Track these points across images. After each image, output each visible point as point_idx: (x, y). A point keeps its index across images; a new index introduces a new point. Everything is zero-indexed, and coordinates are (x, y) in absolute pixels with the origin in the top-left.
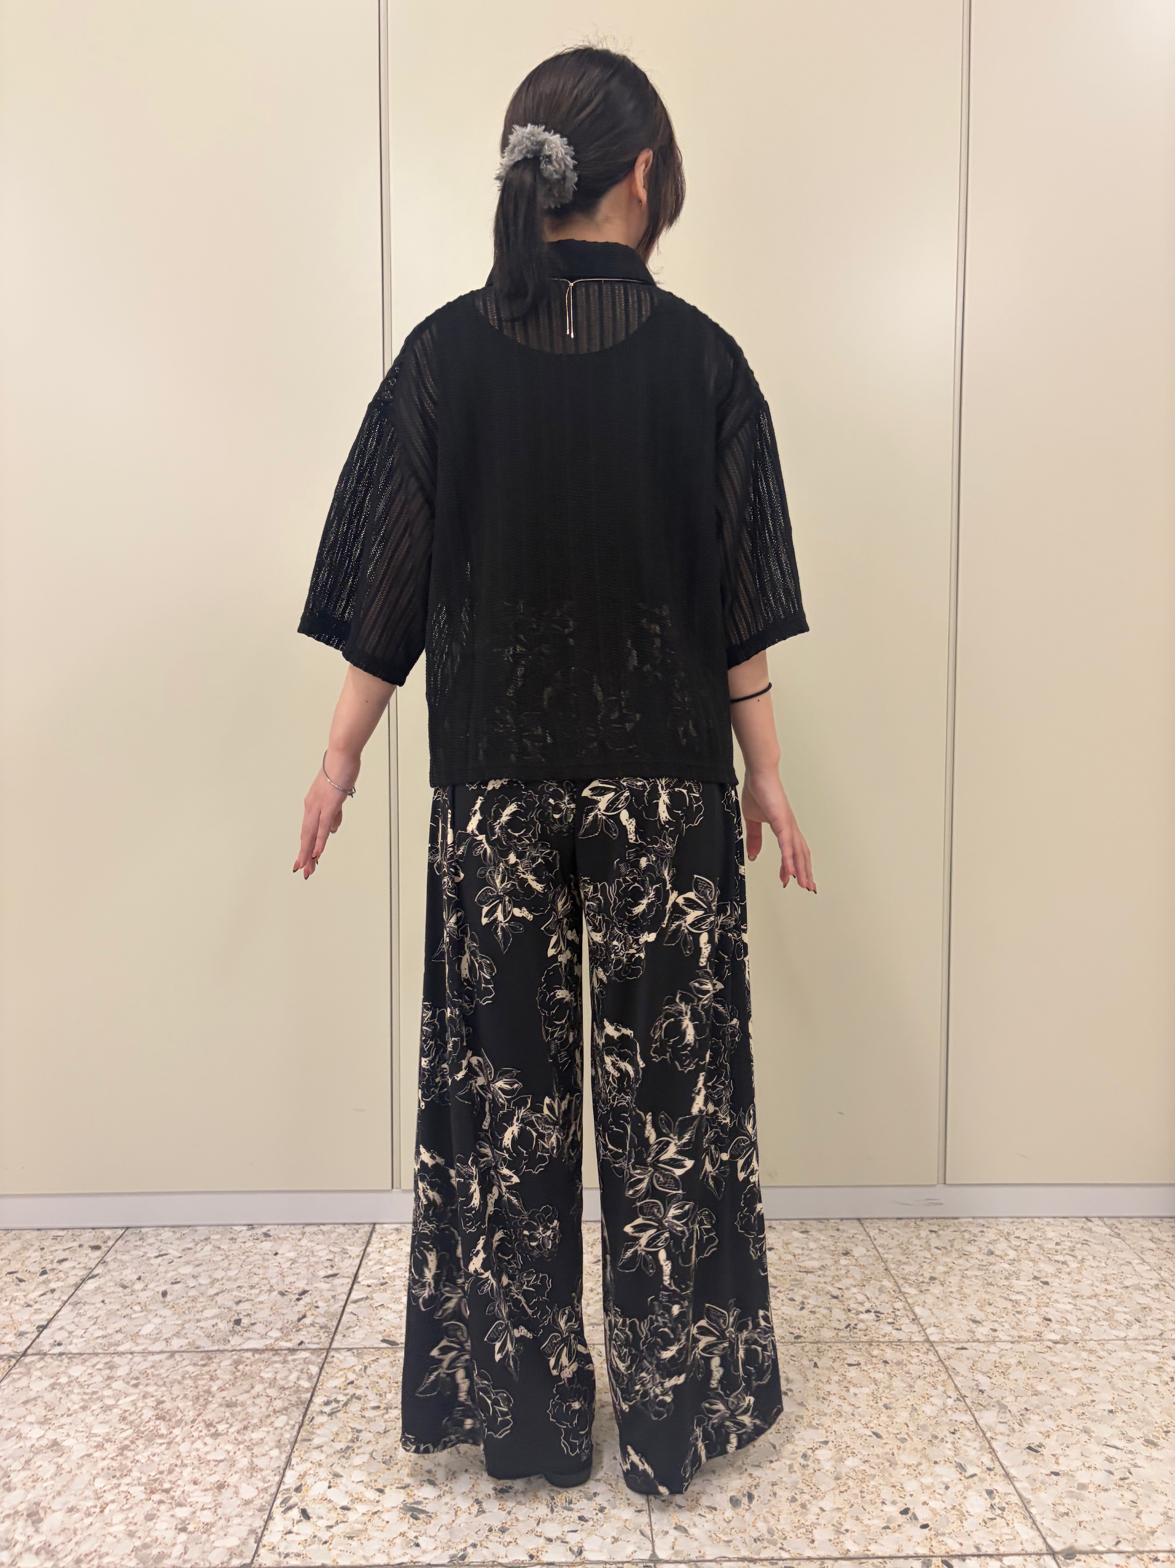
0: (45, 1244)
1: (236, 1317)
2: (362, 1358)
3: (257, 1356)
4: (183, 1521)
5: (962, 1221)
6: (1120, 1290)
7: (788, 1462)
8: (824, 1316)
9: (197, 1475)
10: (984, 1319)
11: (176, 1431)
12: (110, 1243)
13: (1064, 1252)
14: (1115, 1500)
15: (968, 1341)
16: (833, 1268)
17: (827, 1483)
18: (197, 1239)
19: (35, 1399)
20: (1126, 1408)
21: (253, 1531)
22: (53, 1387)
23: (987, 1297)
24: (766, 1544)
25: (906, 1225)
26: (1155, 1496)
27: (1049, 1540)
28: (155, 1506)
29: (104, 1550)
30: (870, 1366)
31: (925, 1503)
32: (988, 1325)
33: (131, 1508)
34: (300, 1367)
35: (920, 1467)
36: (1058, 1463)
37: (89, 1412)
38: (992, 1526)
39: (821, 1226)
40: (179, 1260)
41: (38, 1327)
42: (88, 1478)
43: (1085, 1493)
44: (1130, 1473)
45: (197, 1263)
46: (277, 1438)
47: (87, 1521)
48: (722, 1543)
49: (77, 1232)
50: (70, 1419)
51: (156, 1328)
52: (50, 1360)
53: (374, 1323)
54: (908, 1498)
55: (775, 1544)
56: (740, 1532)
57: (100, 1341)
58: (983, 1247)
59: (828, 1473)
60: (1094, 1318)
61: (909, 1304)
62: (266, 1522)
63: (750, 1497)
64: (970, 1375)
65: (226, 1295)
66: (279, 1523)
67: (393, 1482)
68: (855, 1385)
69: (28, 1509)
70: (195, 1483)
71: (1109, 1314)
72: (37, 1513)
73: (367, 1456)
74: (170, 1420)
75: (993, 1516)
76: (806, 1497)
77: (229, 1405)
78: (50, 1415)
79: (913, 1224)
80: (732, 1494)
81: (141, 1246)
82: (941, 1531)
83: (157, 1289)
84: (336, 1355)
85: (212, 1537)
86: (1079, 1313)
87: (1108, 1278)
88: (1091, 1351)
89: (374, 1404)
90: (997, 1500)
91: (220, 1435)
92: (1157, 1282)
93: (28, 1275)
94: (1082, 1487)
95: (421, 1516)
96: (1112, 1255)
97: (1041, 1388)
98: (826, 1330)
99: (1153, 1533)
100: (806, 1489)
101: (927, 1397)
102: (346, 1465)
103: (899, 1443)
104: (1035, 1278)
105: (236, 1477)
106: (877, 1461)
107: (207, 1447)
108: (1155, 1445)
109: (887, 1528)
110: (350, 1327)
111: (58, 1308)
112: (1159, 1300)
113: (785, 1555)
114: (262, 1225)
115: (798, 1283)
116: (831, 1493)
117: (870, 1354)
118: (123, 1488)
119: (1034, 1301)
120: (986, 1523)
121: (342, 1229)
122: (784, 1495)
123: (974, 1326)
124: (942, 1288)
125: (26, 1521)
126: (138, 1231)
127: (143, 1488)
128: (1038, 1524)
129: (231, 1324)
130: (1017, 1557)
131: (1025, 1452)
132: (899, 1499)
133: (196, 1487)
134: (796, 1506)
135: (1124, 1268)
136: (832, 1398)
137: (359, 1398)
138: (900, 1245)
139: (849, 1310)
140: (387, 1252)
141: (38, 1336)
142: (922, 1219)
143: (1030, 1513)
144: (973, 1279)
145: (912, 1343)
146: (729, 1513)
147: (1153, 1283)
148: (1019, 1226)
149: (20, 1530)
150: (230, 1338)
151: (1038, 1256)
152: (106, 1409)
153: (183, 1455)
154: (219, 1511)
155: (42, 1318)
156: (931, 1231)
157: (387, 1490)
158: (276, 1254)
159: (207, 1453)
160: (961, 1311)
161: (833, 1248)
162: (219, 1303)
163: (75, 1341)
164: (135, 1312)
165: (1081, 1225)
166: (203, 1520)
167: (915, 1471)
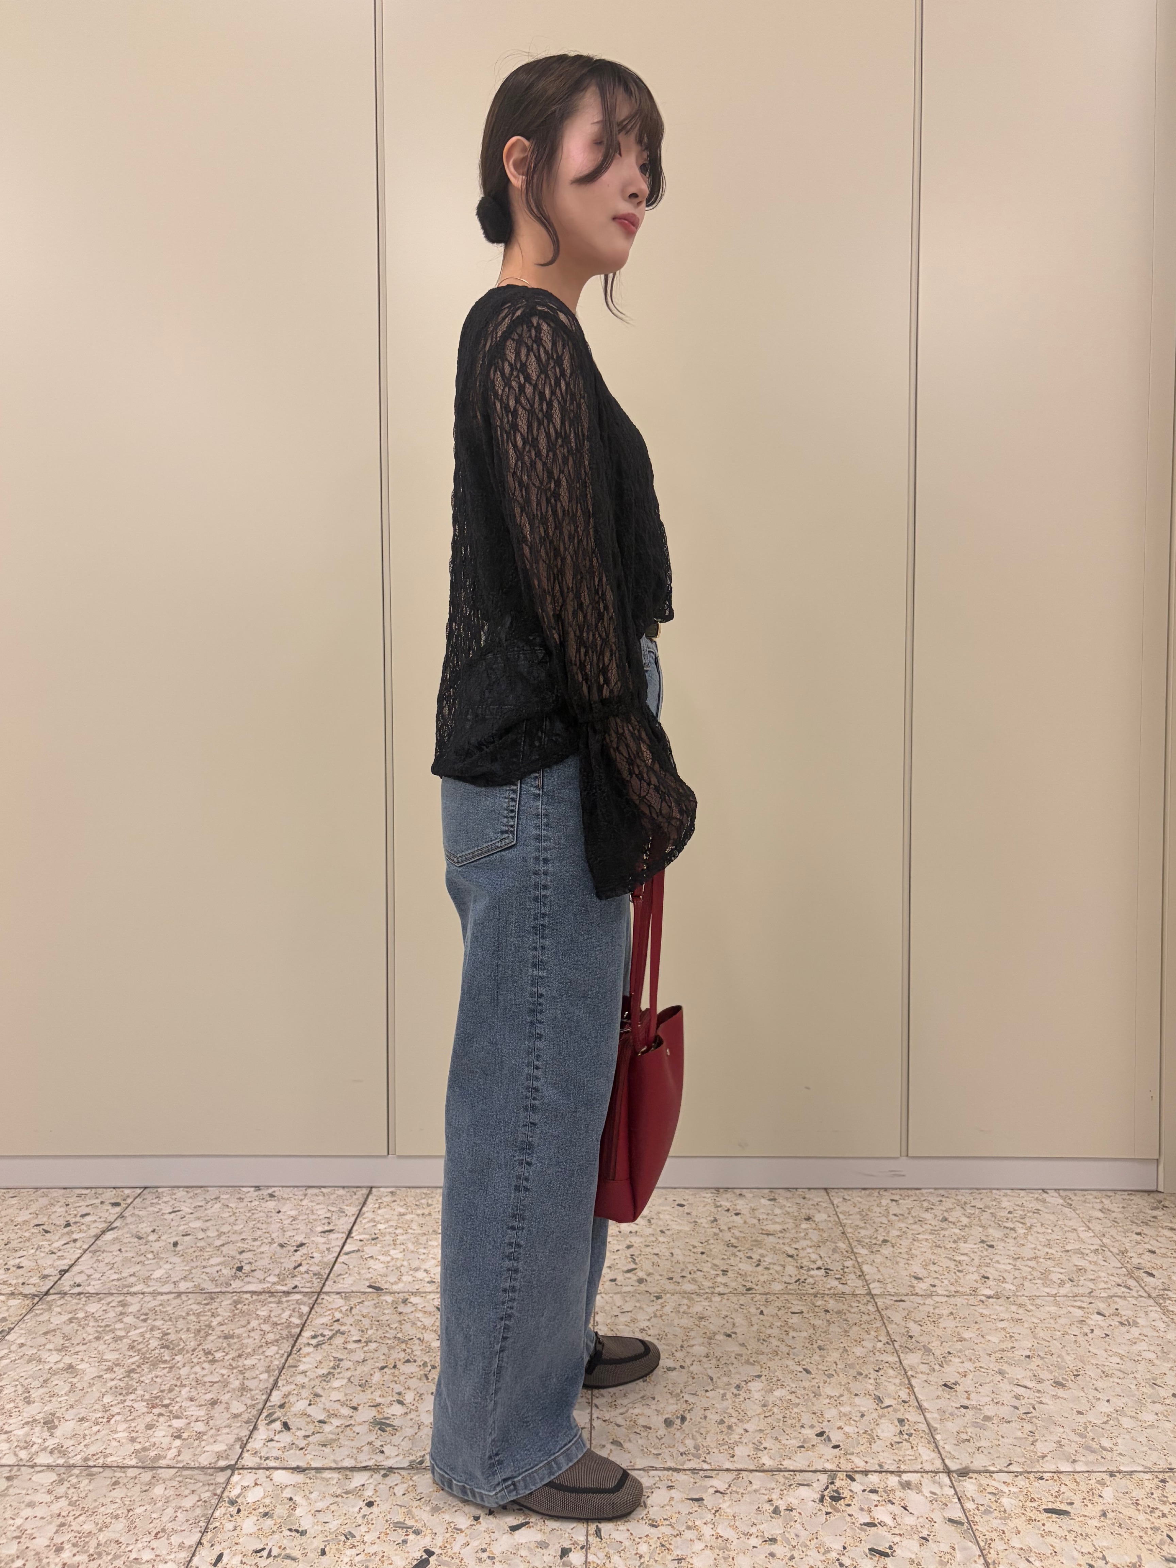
0: (70, 1200)
1: (239, 1265)
2: (349, 1300)
3: (255, 1297)
4: (179, 1430)
5: (924, 1191)
6: (1060, 1254)
7: (722, 1392)
8: (776, 1272)
9: (194, 1393)
10: (926, 1275)
11: (178, 1358)
12: (129, 1201)
13: (1015, 1220)
14: (1015, 1430)
15: (907, 1295)
16: (793, 1231)
17: (754, 1408)
18: (208, 1198)
19: (54, 1330)
20: (1042, 1354)
21: (239, 1439)
22: (71, 1321)
23: (933, 1257)
24: (690, 1457)
25: (869, 1195)
26: (1052, 1428)
27: (947, 1461)
28: (155, 1418)
29: (108, 1451)
30: (811, 1314)
31: (840, 1428)
32: (929, 1281)
33: (134, 1419)
34: (292, 1307)
35: (841, 1398)
36: (968, 1399)
37: (102, 1342)
38: (897, 1448)
39: (789, 1194)
40: (190, 1216)
41: (61, 1271)
42: (98, 1394)
43: (989, 1424)
44: (1034, 1408)
45: (207, 1218)
46: (267, 1365)
47: (95, 1429)
48: (651, 1456)
49: (100, 1191)
50: (84, 1347)
51: (166, 1273)
52: (70, 1299)
53: (363, 1271)
54: (825, 1423)
55: (699, 1458)
56: (669, 1447)
57: (115, 1283)
58: (939, 1213)
59: (757, 1402)
60: (1029, 1277)
61: (858, 1263)
62: (252, 1432)
63: (683, 1419)
64: (903, 1323)
65: (231, 1246)
66: (262, 1433)
67: (365, 1401)
68: (794, 1330)
69: (44, 1418)
70: (192, 1400)
71: (1045, 1275)
72: (53, 1421)
73: (346, 1380)
74: (173, 1349)
75: (900, 1440)
76: (734, 1420)
77: (226, 1338)
78: (67, 1344)
79: (876, 1194)
80: (667, 1416)
81: (156, 1204)
82: (852, 1450)
83: (169, 1240)
84: (326, 1297)
85: (203, 1444)
86: (1017, 1273)
87: (1052, 1243)
88: (1020, 1305)
89: (355, 1338)
90: (907, 1427)
91: (217, 1361)
92: (1096, 1247)
93: (53, 1227)
94: (987, 1418)
95: (388, 1429)
96: (1060, 1223)
97: (966, 1335)
98: (776, 1283)
99: (1043, 1457)
100: (734, 1414)
101: (859, 1341)
102: (327, 1387)
103: (825, 1378)
104: (982, 1242)
105: (228, 1396)
106: (803, 1392)
107: (204, 1371)
108: (1063, 1386)
109: (803, 1447)
110: (341, 1274)
111: (79, 1255)
112: (1096, 1263)
113: (706, 1466)
114: (268, 1187)
115: (758, 1243)
116: (757, 1417)
117: (813, 1304)
118: (128, 1403)
119: (977, 1261)
120: (892, 1445)
121: (341, 1192)
122: (713, 1417)
123: (916, 1282)
124: (892, 1249)
125: (43, 1427)
126: (155, 1190)
127: (145, 1404)
128: (940, 1448)
129: (234, 1270)
130: (915, 1474)
131: (940, 1389)
132: (816, 1424)
133: (193, 1403)
134: (723, 1427)
135: (1068, 1235)
136: (773, 1340)
137: (343, 1333)
138: (860, 1213)
139: (802, 1267)
140: (380, 1212)
141: (60, 1279)
142: (886, 1190)
143: (934, 1439)
144: (924, 1242)
145: (854, 1295)
146: (662, 1431)
147: (1093, 1248)
148: (977, 1196)
149: (37, 1435)
150: (232, 1282)
151: (989, 1223)
152: (117, 1339)
153: (183, 1377)
154: (211, 1423)
155: (63, 1264)
156: (892, 1200)
157: (360, 1408)
158: (279, 1212)
159: (204, 1376)
160: (906, 1269)
161: (796, 1214)
162: (224, 1253)
163: (93, 1283)
164: (148, 1259)
165: (1036, 1196)
166: (196, 1429)
167: (836, 1401)
